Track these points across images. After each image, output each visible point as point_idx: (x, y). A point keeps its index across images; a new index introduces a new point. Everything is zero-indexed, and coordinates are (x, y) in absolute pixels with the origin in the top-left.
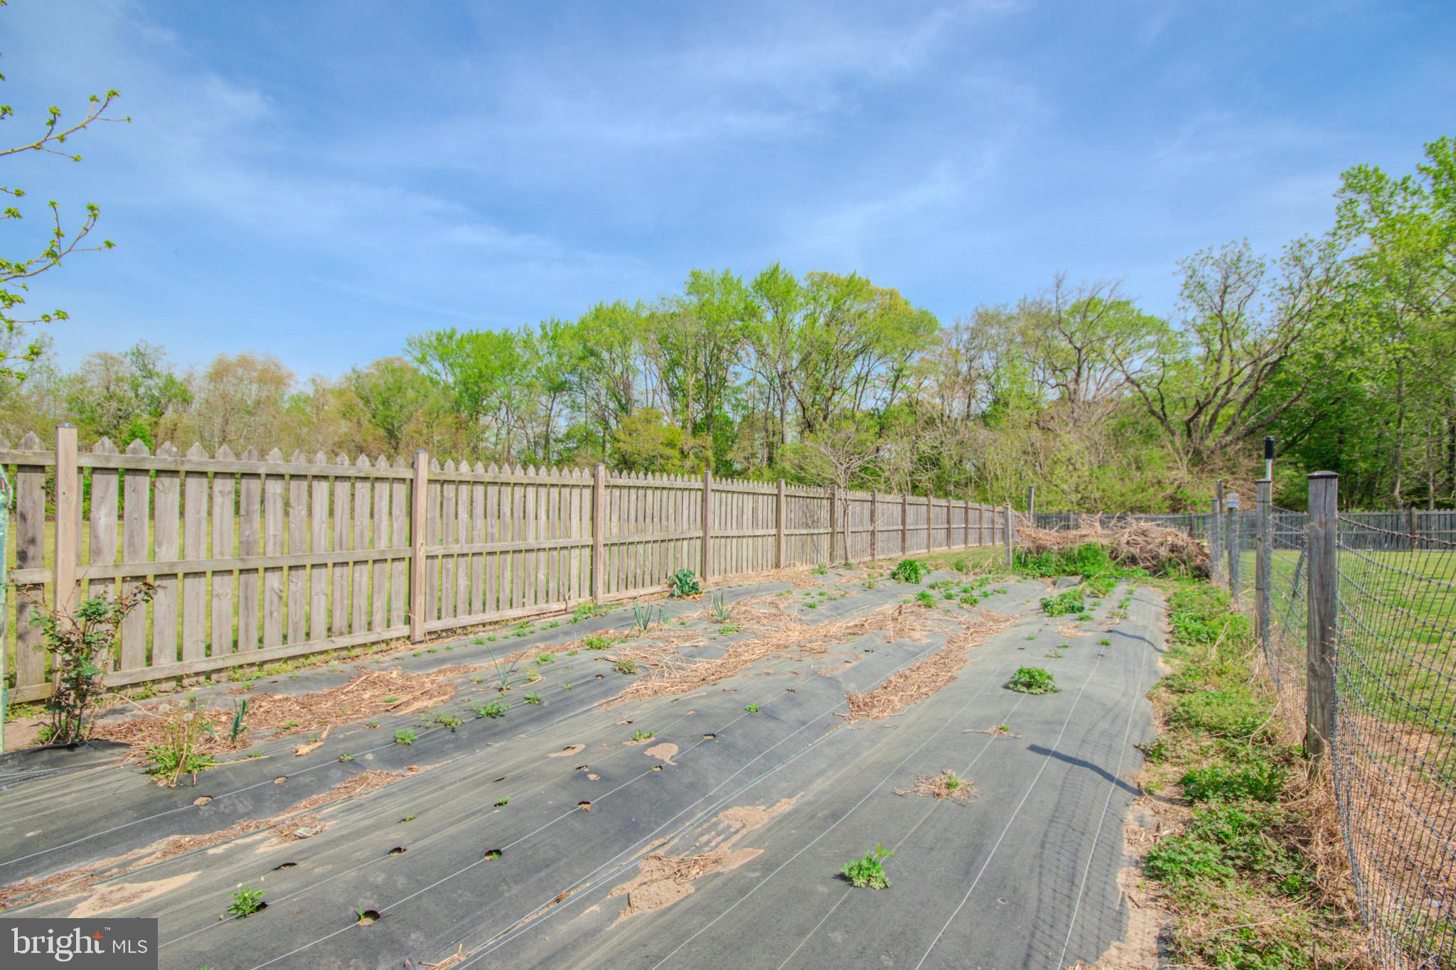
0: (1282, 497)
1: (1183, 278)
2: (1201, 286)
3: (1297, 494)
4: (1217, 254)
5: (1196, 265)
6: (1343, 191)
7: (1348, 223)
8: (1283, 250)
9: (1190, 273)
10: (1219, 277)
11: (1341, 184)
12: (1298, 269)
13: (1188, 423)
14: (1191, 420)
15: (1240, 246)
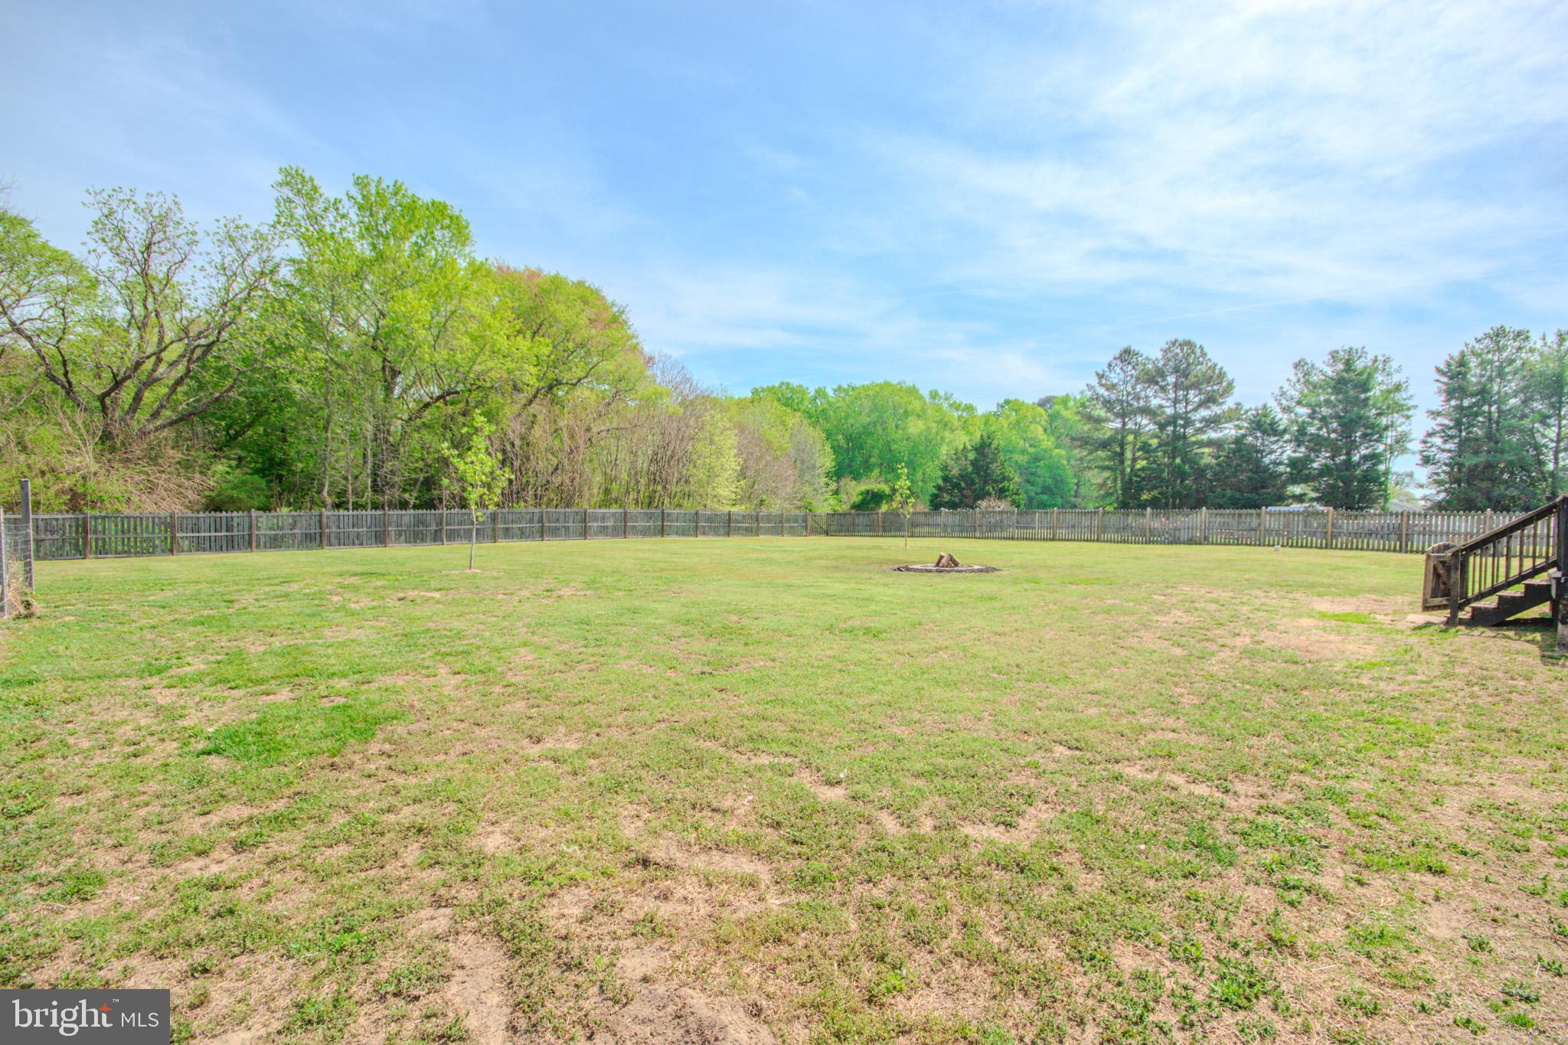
0: (213, 494)
1: (96, 215)
2: (121, 233)
3: (229, 491)
4: (141, 200)
5: (114, 203)
6: (281, 185)
7: (284, 220)
8: (217, 224)
9: (106, 212)
10: (143, 227)
11: (280, 178)
12: (233, 251)
13: (102, 398)
14: (107, 394)
15: (169, 202)
